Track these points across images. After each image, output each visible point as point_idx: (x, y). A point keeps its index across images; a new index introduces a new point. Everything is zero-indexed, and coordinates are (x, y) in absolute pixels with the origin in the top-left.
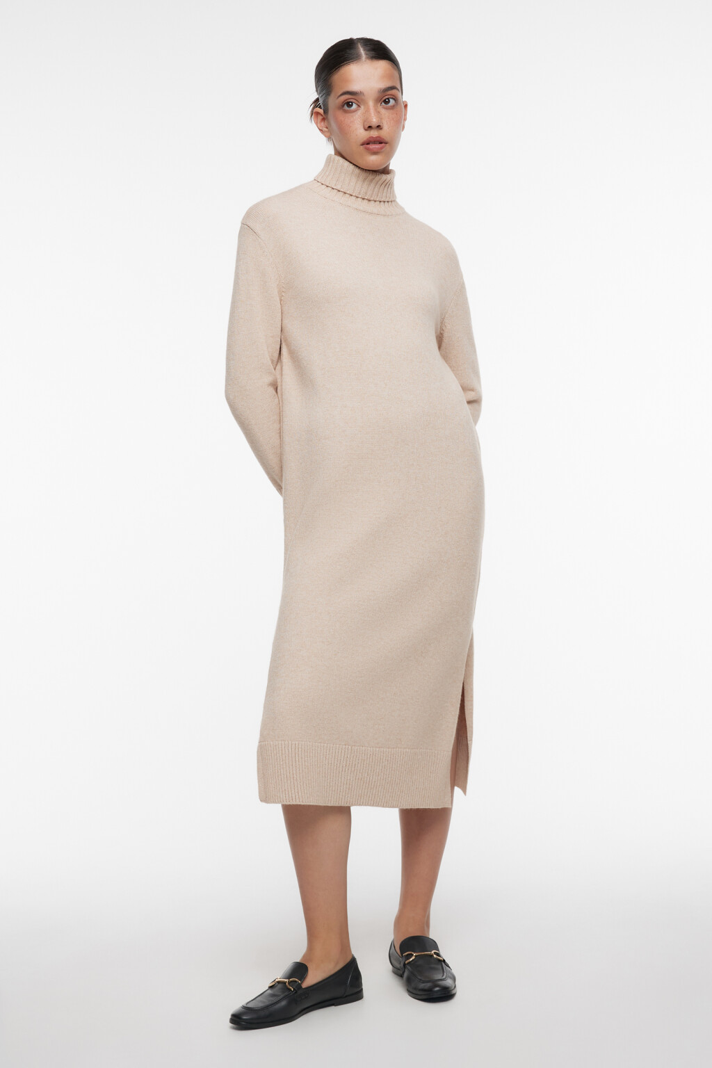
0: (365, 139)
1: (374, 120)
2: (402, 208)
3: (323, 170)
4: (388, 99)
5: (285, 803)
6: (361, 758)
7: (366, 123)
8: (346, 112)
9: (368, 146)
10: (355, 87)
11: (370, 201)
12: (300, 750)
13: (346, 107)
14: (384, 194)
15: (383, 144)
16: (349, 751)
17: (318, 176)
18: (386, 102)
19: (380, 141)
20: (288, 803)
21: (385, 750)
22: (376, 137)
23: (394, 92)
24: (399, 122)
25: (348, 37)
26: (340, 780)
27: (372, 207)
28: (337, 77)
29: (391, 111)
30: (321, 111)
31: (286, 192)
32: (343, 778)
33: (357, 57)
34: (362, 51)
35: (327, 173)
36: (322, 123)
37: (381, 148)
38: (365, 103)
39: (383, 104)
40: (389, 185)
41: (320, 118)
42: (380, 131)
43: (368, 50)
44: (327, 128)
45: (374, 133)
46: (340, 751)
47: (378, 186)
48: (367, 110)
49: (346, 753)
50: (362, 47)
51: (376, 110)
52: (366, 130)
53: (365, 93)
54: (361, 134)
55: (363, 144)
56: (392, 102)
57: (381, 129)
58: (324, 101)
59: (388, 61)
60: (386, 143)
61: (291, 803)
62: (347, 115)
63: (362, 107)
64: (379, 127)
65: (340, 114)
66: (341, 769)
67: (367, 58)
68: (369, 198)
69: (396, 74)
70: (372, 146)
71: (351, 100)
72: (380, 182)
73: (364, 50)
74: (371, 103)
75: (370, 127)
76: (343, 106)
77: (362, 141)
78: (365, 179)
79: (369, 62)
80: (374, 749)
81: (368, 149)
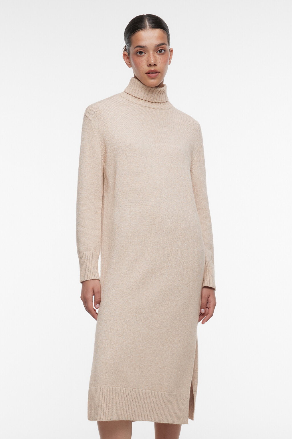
0: (147, 71)
1: (152, 61)
2: (171, 105)
3: (128, 86)
4: (161, 50)
5: (99, 421)
6: (139, 395)
7: (148, 63)
8: (138, 56)
9: (149, 74)
10: (143, 44)
11: (152, 102)
12: (105, 391)
13: (138, 54)
14: (160, 99)
15: (157, 74)
16: (133, 391)
17: (126, 90)
18: (161, 51)
19: (156, 72)
20: (100, 421)
21: (152, 392)
22: (153, 70)
23: (164, 46)
24: (167, 61)
25: (141, 14)
26: (128, 406)
27: (154, 105)
28: (134, 38)
29: (162, 56)
30: (126, 53)
31: (108, 98)
32: (130, 405)
33: (144, 27)
34: (147, 23)
35: (130, 87)
36: (127, 60)
37: (156, 76)
38: (148, 52)
39: (158, 52)
40: (163, 93)
41: (126, 57)
42: (156, 67)
43: (151, 23)
44: (129, 63)
45: (152, 68)
46: (128, 391)
47: (156, 94)
48: (149, 56)
49: (131, 392)
50: (148, 21)
51: (154, 56)
52: (148, 66)
53: (148, 47)
54: (146, 69)
55: (146, 74)
56: (163, 51)
57: (156, 66)
58: (128, 49)
59: (161, 29)
60: (159, 73)
61: (102, 420)
62: (139, 58)
63: (147, 54)
64: (155, 65)
65: (135, 56)
66: (128, 400)
67: (150, 28)
68: (152, 101)
69: (166, 36)
70: (151, 75)
71: (141, 51)
72: (157, 92)
73: (149, 23)
74: (151, 52)
75: (150, 65)
76: (137, 53)
77: (146, 72)
78: (150, 91)
79: (150, 29)
80: (146, 391)
81: (149, 76)
